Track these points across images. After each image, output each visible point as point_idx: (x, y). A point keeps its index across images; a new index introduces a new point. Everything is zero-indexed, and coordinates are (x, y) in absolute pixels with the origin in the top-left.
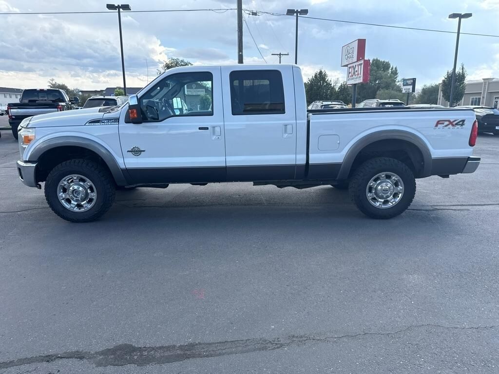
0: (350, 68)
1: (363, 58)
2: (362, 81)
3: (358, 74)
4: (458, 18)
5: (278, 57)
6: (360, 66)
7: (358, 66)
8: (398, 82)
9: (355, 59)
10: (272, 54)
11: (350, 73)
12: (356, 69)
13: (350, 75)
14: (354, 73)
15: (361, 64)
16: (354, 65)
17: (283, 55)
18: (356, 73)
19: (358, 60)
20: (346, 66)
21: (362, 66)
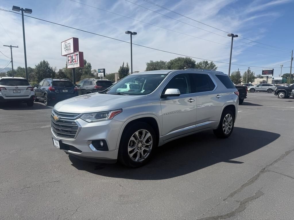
0: (68, 57)
1: (78, 50)
2: (79, 66)
3: (75, 61)
4: (130, 34)
5: (9, 48)
6: (76, 56)
7: (75, 55)
8: (92, 71)
9: (72, 51)
10: (4, 46)
11: (69, 60)
12: (74, 58)
13: (69, 62)
14: (72, 60)
15: (77, 55)
16: (72, 55)
17: (13, 47)
18: (74, 61)
19: (75, 51)
20: (66, 55)
21: (78, 56)
